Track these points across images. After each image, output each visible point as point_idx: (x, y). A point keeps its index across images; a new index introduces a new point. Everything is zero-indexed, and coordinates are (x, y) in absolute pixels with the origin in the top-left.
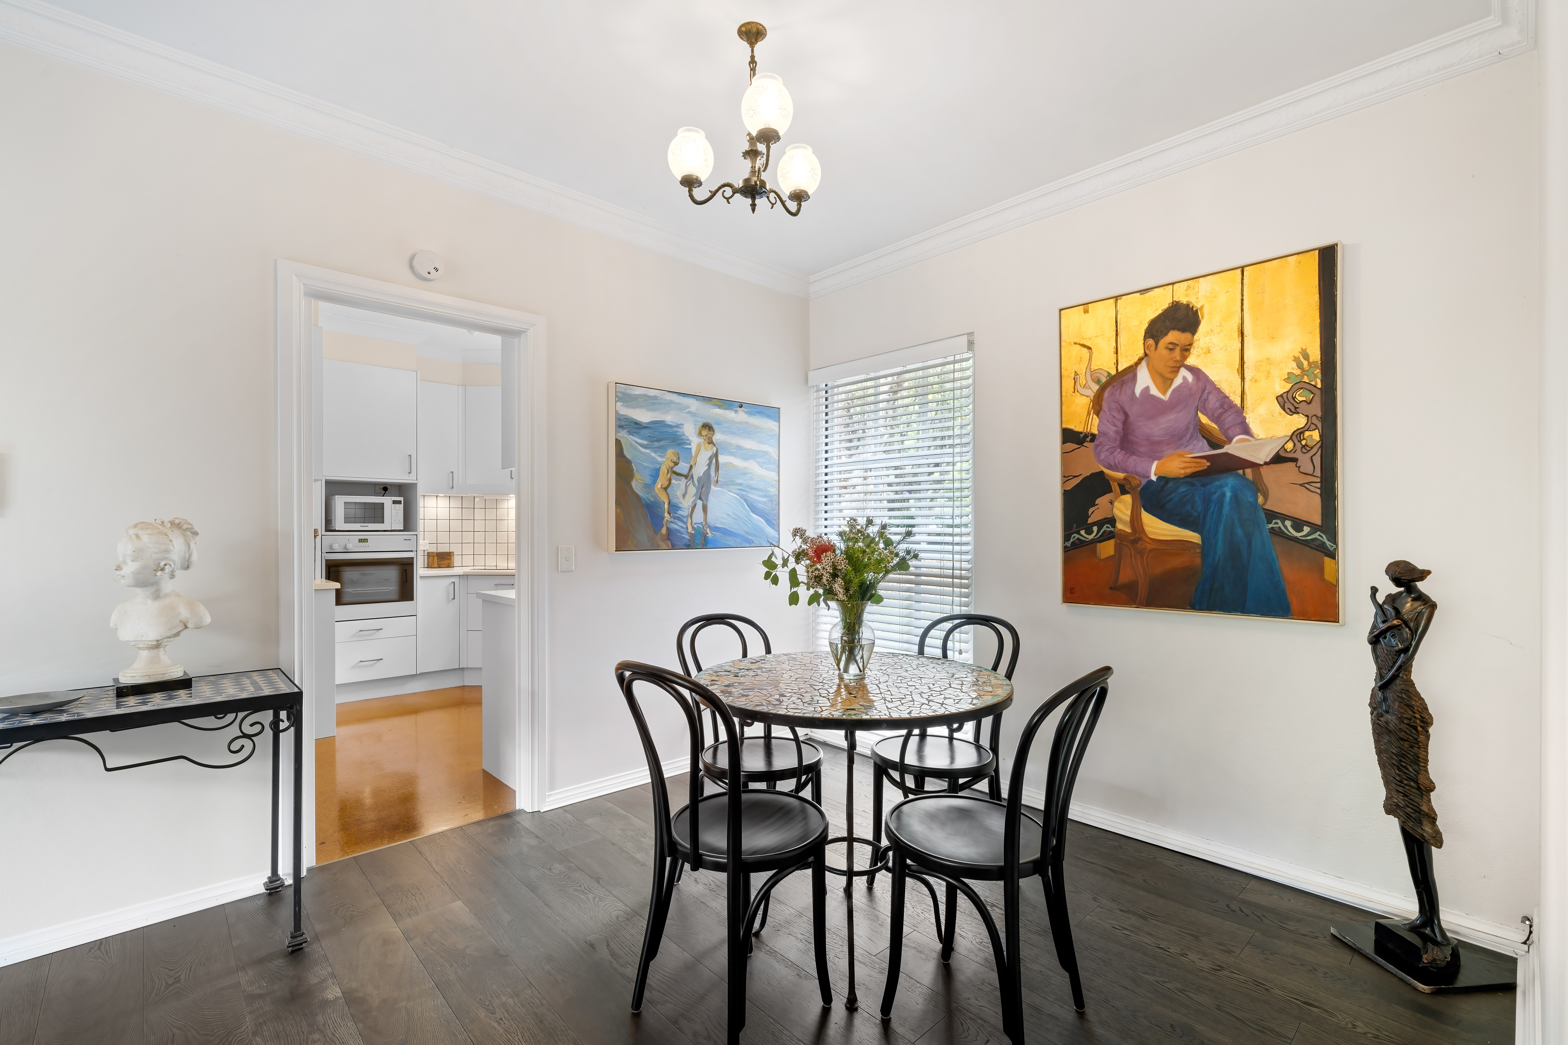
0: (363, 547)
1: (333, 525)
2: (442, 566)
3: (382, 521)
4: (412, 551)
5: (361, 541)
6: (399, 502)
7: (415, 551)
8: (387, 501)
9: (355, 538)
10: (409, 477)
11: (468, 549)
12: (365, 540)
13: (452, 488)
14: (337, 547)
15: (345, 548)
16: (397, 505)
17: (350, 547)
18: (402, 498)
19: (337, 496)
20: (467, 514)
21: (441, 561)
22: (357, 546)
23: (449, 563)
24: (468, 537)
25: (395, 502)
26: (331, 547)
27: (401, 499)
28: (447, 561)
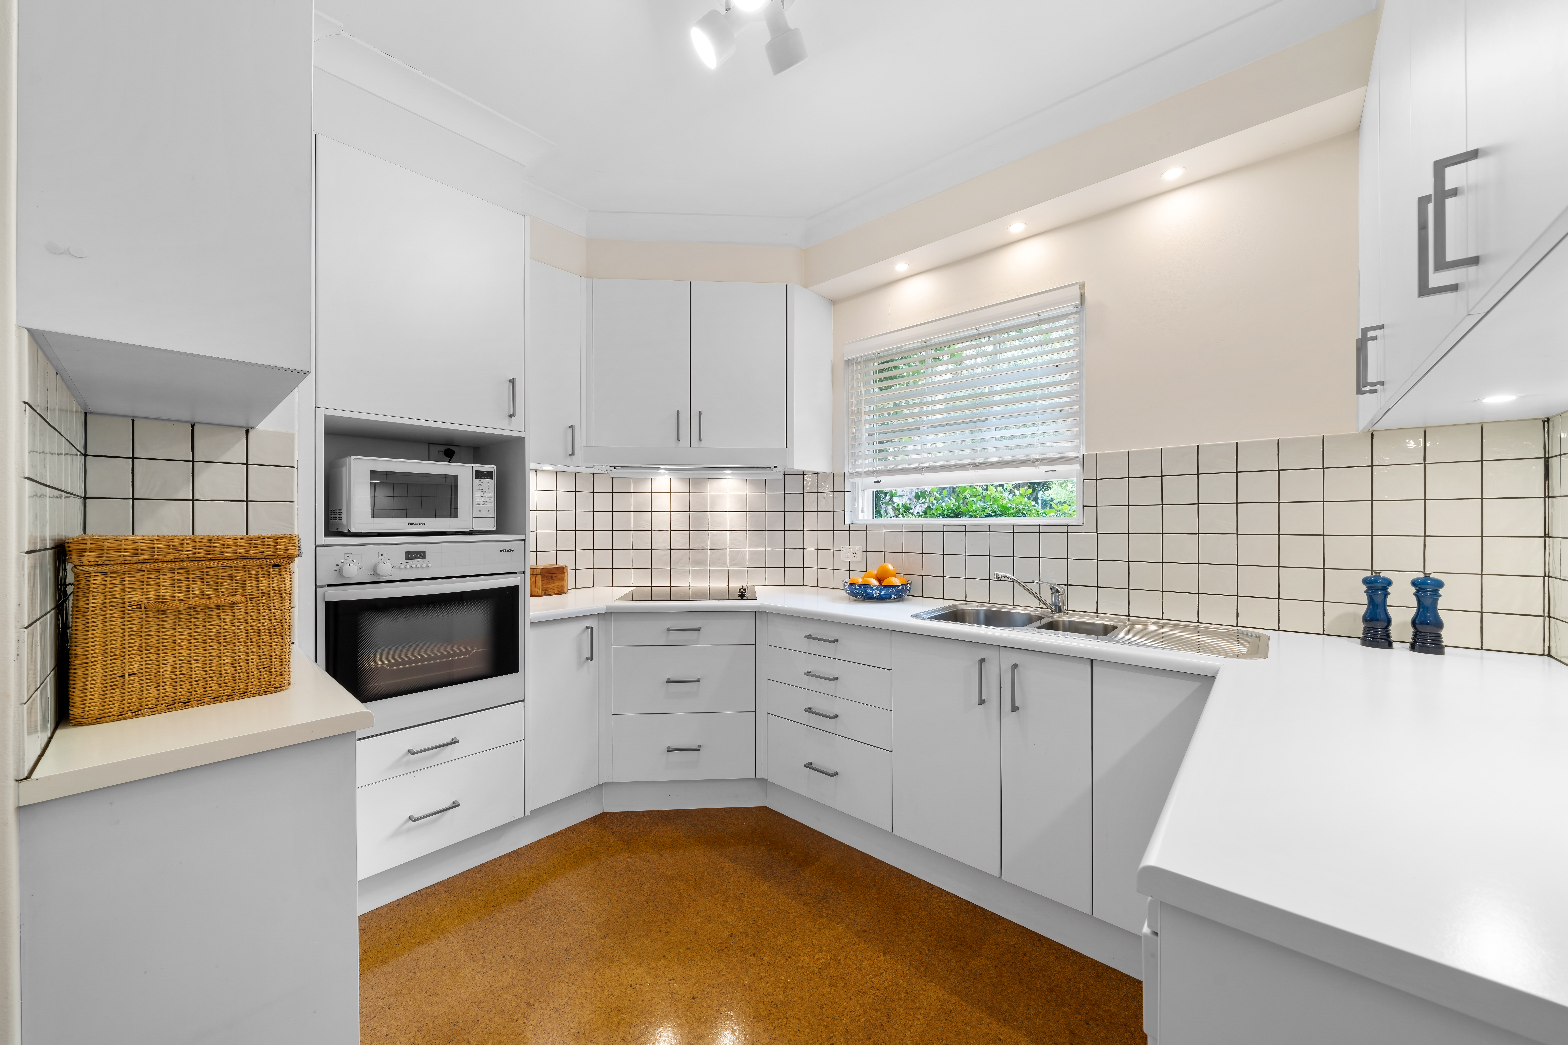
0: (416, 569)
1: (344, 521)
2: (550, 592)
3: (453, 513)
4: (516, 573)
5: (409, 555)
6: (488, 475)
7: (520, 573)
8: (464, 471)
9: (396, 549)
10: (510, 424)
11: (585, 559)
12: (422, 555)
13: (572, 454)
14: (353, 572)
15: (375, 571)
16: (485, 481)
17: (387, 570)
18: (495, 467)
19: (353, 457)
20: (584, 501)
21: (549, 583)
22: (402, 567)
23: (562, 587)
24: (585, 539)
25: (479, 475)
26: (340, 572)
27: (492, 468)
28: (557, 584)
